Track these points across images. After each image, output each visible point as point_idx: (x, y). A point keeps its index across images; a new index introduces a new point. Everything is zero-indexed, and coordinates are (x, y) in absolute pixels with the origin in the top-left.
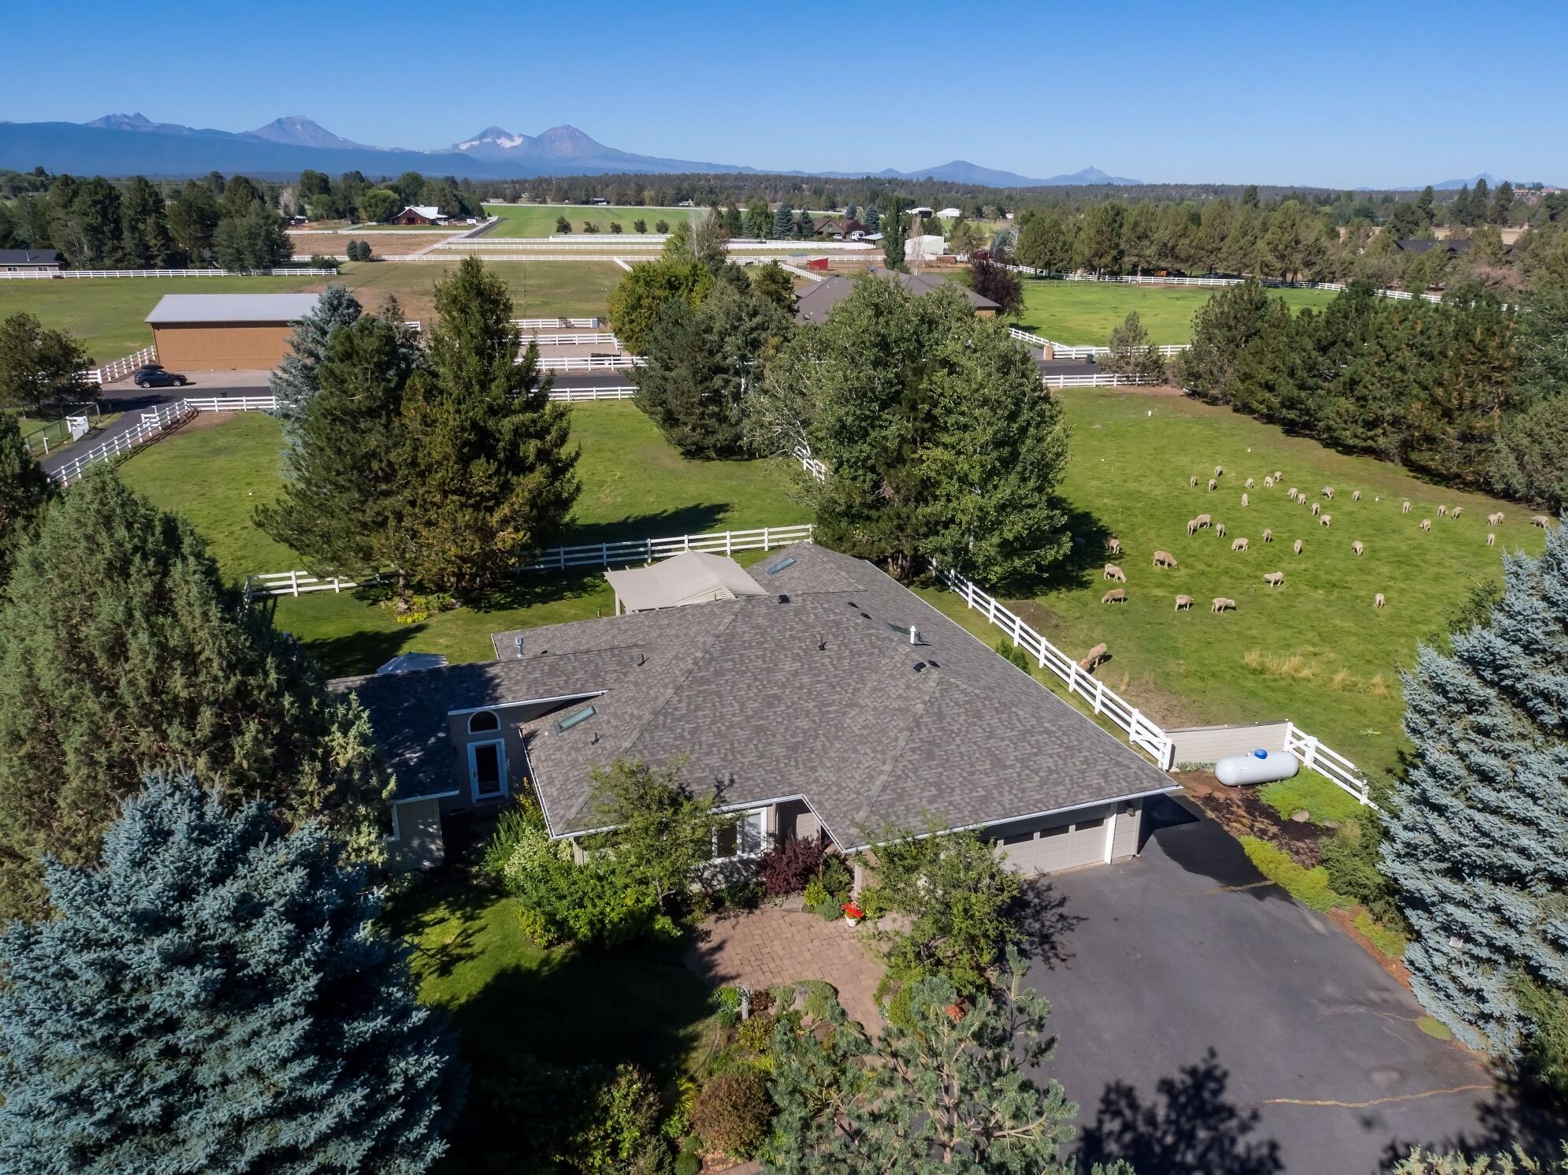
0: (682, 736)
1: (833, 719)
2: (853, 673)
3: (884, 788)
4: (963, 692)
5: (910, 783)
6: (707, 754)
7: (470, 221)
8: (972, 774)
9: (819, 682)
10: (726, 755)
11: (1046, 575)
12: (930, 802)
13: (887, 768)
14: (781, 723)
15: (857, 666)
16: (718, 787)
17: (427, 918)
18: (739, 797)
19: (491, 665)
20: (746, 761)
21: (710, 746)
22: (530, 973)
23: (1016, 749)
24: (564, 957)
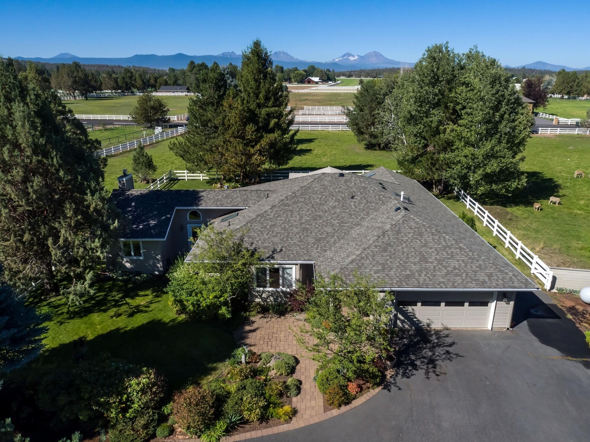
0: (266, 227)
1: (345, 230)
2: (364, 210)
3: (352, 262)
4: (417, 223)
5: (368, 261)
6: (274, 236)
7: (330, 82)
8: (407, 263)
9: (344, 212)
10: (283, 238)
11: (510, 195)
12: (375, 273)
13: (358, 252)
14: (318, 228)
15: (368, 208)
16: (273, 252)
17: (141, 293)
18: (281, 258)
19: (203, 191)
20: (292, 242)
21: (277, 233)
22: (165, 324)
23: (437, 254)
24: (182, 320)
